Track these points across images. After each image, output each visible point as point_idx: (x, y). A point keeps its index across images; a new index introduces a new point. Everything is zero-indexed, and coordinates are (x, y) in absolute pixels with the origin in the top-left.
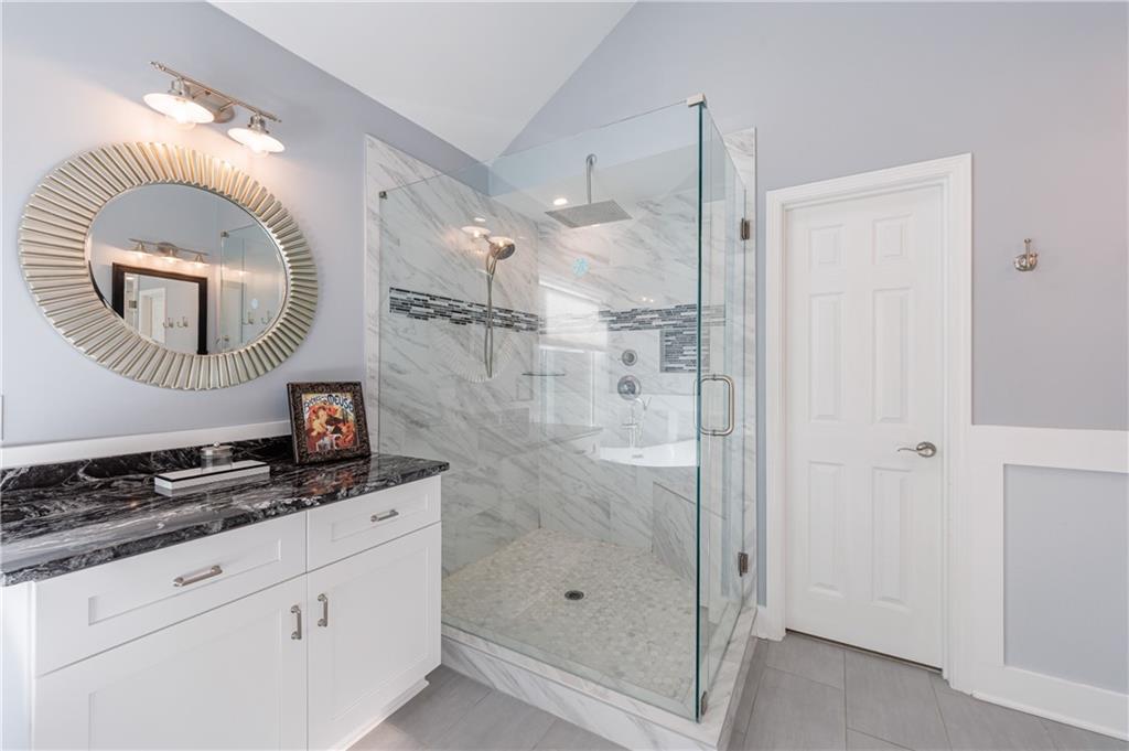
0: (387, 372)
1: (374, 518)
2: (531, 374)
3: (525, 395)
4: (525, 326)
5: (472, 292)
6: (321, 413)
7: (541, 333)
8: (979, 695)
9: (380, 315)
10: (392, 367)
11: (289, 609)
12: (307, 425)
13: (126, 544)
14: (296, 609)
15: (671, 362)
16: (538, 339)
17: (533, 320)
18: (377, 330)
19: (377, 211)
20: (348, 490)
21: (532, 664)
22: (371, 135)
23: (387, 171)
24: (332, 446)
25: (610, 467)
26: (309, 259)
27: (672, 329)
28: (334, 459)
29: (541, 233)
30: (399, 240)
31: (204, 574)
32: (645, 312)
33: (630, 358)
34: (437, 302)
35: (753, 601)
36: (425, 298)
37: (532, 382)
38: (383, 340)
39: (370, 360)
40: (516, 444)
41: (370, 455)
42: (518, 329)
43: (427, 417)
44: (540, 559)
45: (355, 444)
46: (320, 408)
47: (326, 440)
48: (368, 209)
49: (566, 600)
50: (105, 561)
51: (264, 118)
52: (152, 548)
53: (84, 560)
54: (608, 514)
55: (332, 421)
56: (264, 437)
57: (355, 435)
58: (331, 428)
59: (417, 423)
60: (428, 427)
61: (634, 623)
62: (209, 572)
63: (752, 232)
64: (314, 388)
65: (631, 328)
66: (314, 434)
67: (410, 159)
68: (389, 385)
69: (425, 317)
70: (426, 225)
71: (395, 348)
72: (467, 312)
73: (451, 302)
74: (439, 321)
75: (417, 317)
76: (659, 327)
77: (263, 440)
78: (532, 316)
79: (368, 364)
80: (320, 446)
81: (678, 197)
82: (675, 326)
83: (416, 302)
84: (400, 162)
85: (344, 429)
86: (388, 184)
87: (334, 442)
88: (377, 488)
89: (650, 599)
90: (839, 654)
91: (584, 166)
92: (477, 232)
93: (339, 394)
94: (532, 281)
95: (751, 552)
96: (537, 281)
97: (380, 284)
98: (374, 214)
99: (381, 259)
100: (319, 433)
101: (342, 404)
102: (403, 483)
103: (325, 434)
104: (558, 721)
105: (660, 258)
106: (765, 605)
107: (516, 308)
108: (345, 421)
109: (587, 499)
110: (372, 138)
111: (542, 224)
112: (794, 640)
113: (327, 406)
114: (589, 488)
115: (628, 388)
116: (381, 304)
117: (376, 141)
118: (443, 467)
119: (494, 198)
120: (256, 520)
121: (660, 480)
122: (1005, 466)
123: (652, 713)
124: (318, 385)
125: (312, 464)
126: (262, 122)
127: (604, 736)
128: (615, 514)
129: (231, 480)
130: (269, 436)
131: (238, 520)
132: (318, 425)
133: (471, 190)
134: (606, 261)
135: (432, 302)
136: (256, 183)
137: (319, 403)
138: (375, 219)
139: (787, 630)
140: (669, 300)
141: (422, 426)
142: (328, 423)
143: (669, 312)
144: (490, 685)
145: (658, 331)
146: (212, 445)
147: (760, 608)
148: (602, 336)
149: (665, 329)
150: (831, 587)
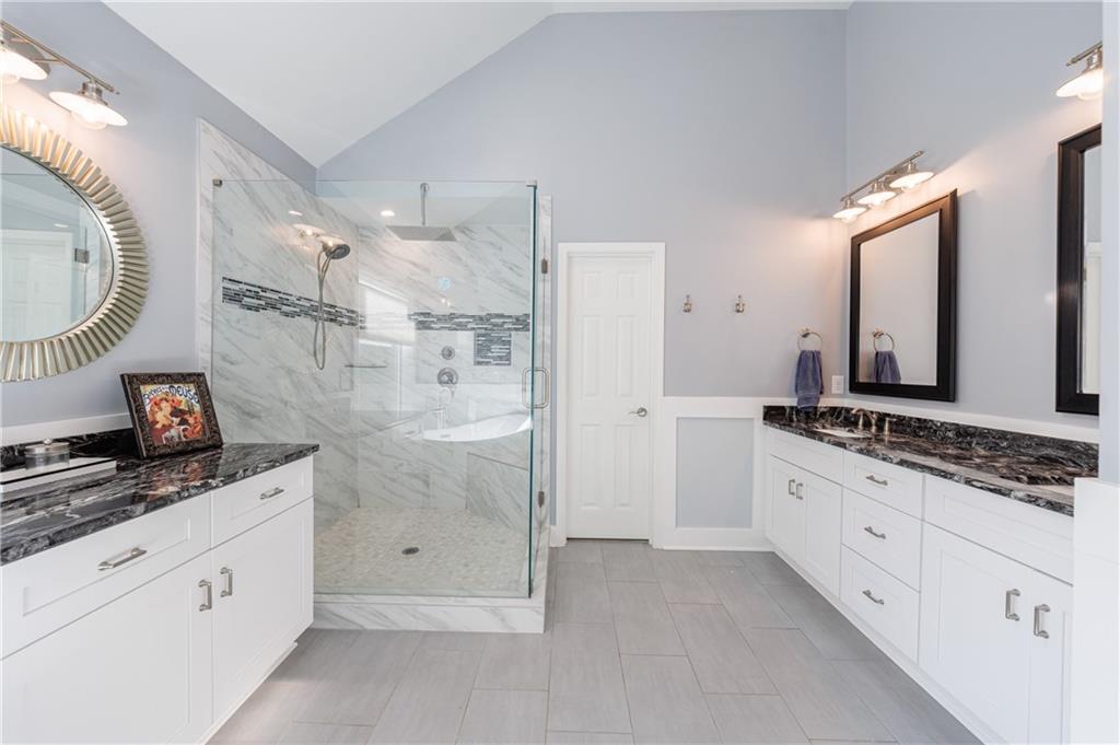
0: (219, 363)
1: (263, 496)
2: (352, 366)
3: (346, 385)
4: (346, 321)
5: (302, 285)
6: (164, 404)
7: (361, 328)
8: (665, 548)
9: (213, 305)
10: (224, 358)
11: (197, 585)
12: (150, 417)
13: (60, 532)
14: (203, 583)
15: (482, 357)
16: (358, 333)
17: (354, 315)
18: (210, 320)
19: (210, 197)
20: (245, 471)
21: (400, 600)
22: (205, 119)
23: (222, 159)
24: (179, 437)
25: (429, 445)
26: (138, 243)
27: (483, 331)
28: (185, 451)
29: (361, 235)
30: (232, 230)
31: (126, 557)
32: (462, 316)
33: (448, 353)
34: (268, 295)
35: (547, 524)
36: (257, 289)
37: (352, 373)
38: (215, 331)
39: (202, 350)
40: (340, 431)
41: (222, 444)
42: (341, 324)
43: (259, 407)
44: (369, 532)
45: (204, 434)
46: (161, 400)
47: (173, 432)
48: (202, 195)
49: (404, 556)
50: (42, 550)
51: (102, 88)
52: (84, 533)
53: (22, 550)
54: (427, 484)
55: (176, 412)
56: (90, 432)
57: (203, 427)
58: (176, 420)
59: (248, 414)
60: (259, 418)
61: (466, 558)
62: (129, 555)
63: (549, 269)
64: (153, 378)
65: (450, 329)
66: (159, 426)
67: (244, 151)
68: (221, 376)
69: (257, 309)
70: (259, 218)
71: (228, 339)
72: (295, 306)
73: (281, 295)
74: (270, 312)
75: (250, 308)
76: (473, 329)
77: (88, 436)
78: (353, 312)
79: (201, 355)
80: (166, 438)
81: (489, 228)
82: (486, 329)
83: (248, 293)
84: (233, 151)
85: (191, 421)
86: (222, 173)
87: (182, 434)
88: (267, 469)
89: (473, 540)
90: (598, 545)
91: (419, 193)
92: (309, 231)
93: (181, 385)
94: (353, 279)
95: (546, 490)
96: (357, 279)
97: (213, 273)
98: (207, 201)
99: (214, 248)
100: (164, 426)
101: (186, 395)
102: (286, 463)
103: (171, 426)
104: (427, 634)
105: (474, 275)
106: (555, 524)
107: (339, 304)
108: (191, 412)
109: (407, 474)
110: (206, 124)
111: (363, 228)
112: (572, 544)
113: (170, 398)
114: (409, 464)
115: (447, 378)
116: (213, 293)
117: (212, 128)
118: (315, 448)
119: (321, 198)
120: (172, 502)
121: (473, 450)
122: (678, 419)
123: (499, 602)
124: (158, 375)
125: (161, 456)
126: (99, 92)
127: (465, 630)
128: (434, 483)
129: (83, 476)
130: (94, 432)
131: (158, 503)
132: (162, 417)
133: (301, 188)
134: (427, 270)
135: (263, 294)
136: (80, 153)
137: (161, 395)
138: (208, 206)
139: (568, 539)
140: (482, 309)
141: (253, 417)
142: (172, 414)
143: (481, 318)
144: (359, 628)
145: (472, 333)
146: (41, 443)
147: (552, 527)
148: (409, 331)
149: (479, 331)
150: (593, 504)
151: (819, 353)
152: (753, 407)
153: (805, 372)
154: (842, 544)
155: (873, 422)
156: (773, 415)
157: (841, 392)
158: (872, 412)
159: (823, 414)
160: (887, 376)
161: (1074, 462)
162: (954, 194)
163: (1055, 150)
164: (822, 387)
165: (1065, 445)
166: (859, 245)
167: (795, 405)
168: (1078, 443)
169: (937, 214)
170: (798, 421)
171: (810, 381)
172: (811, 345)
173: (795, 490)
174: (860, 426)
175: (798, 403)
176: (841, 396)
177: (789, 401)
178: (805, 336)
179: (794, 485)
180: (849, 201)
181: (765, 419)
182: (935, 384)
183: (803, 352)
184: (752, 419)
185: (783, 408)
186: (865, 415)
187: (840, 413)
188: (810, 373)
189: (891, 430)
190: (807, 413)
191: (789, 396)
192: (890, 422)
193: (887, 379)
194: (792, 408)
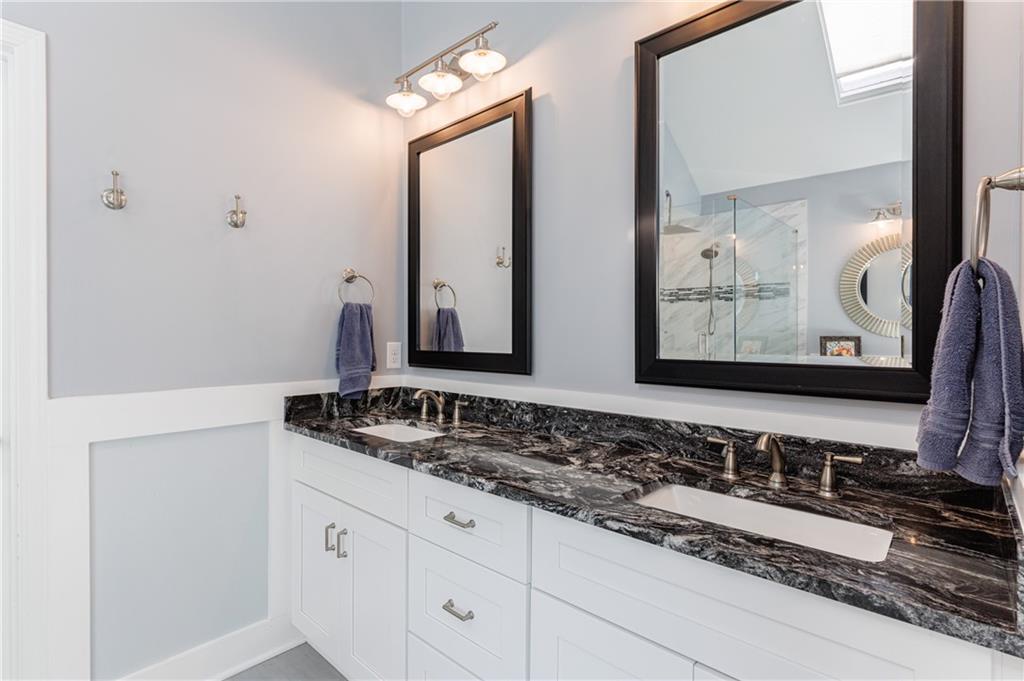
151: (369, 308)
152: (270, 401)
153: (350, 335)
154: (408, 631)
155: (440, 407)
156: (303, 412)
157: (398, 365)
158: (437, 393)
159: (375, 400)
160: (450, 342)
161: (654, 446)
162: (529, 93)
163: (630, 52)
164: (374, 360)
165: (645, 424)
166: (419, 154)
167: (336, 390)
168: (657, 421)
169: (511, 119)
170: (341, 417)
171: (358, 351)
172: (357, 295)
173: (335, 543)
174: (424, 416)
175: (340, 389)
176: (399, 371)
177: (326, 385)
178: (349, 280)
179: (333, 533)
180: (405, 82)
181: (287, 419)
182: (510, 352)
183: (347, 305)
184: (264, 423)
185: (318, 397)
186: (428, 398)
187: (397, 395)
188: (357, 340)
189: (462, 419)
190: (354, 403)
191: (327, 376)
192: (462, 408)
193: (450, 347)
194: (331, 396)
